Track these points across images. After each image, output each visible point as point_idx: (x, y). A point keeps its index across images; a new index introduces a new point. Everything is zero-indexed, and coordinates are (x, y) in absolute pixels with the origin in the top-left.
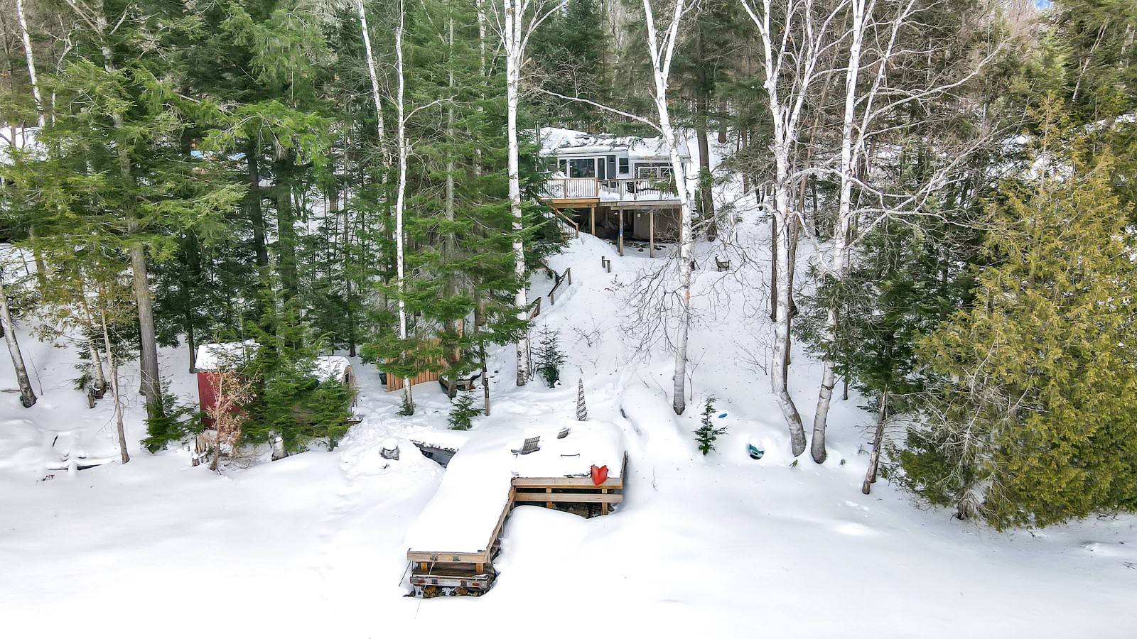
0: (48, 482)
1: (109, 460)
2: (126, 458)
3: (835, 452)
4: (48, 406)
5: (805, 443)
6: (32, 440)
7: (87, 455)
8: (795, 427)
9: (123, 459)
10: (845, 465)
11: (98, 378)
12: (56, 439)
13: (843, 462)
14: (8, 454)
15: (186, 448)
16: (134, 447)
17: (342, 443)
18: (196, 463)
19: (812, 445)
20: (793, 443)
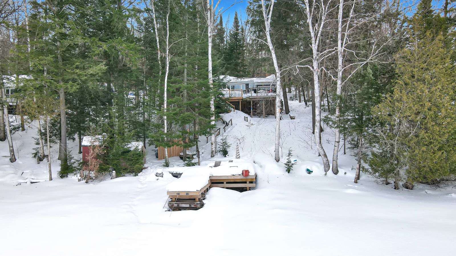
0: (19, 186)
1: (44, 180)
2: (51, 179)
3: (342, 170)
4: (21, 162)
5: (329, 167)
6: (13, 172)
7: (35, 178)
8: (325, 159)
9: (50, 179)
10: (347, 174)
11: (42, 152)
12: (23, 173)
13: (345, 173)
14: (3, 176)
15: (76, 176)
16: (55, 175)
17: (139, 174)
18: (79, 180)
19: (333, 167)
20: (324, 167)
